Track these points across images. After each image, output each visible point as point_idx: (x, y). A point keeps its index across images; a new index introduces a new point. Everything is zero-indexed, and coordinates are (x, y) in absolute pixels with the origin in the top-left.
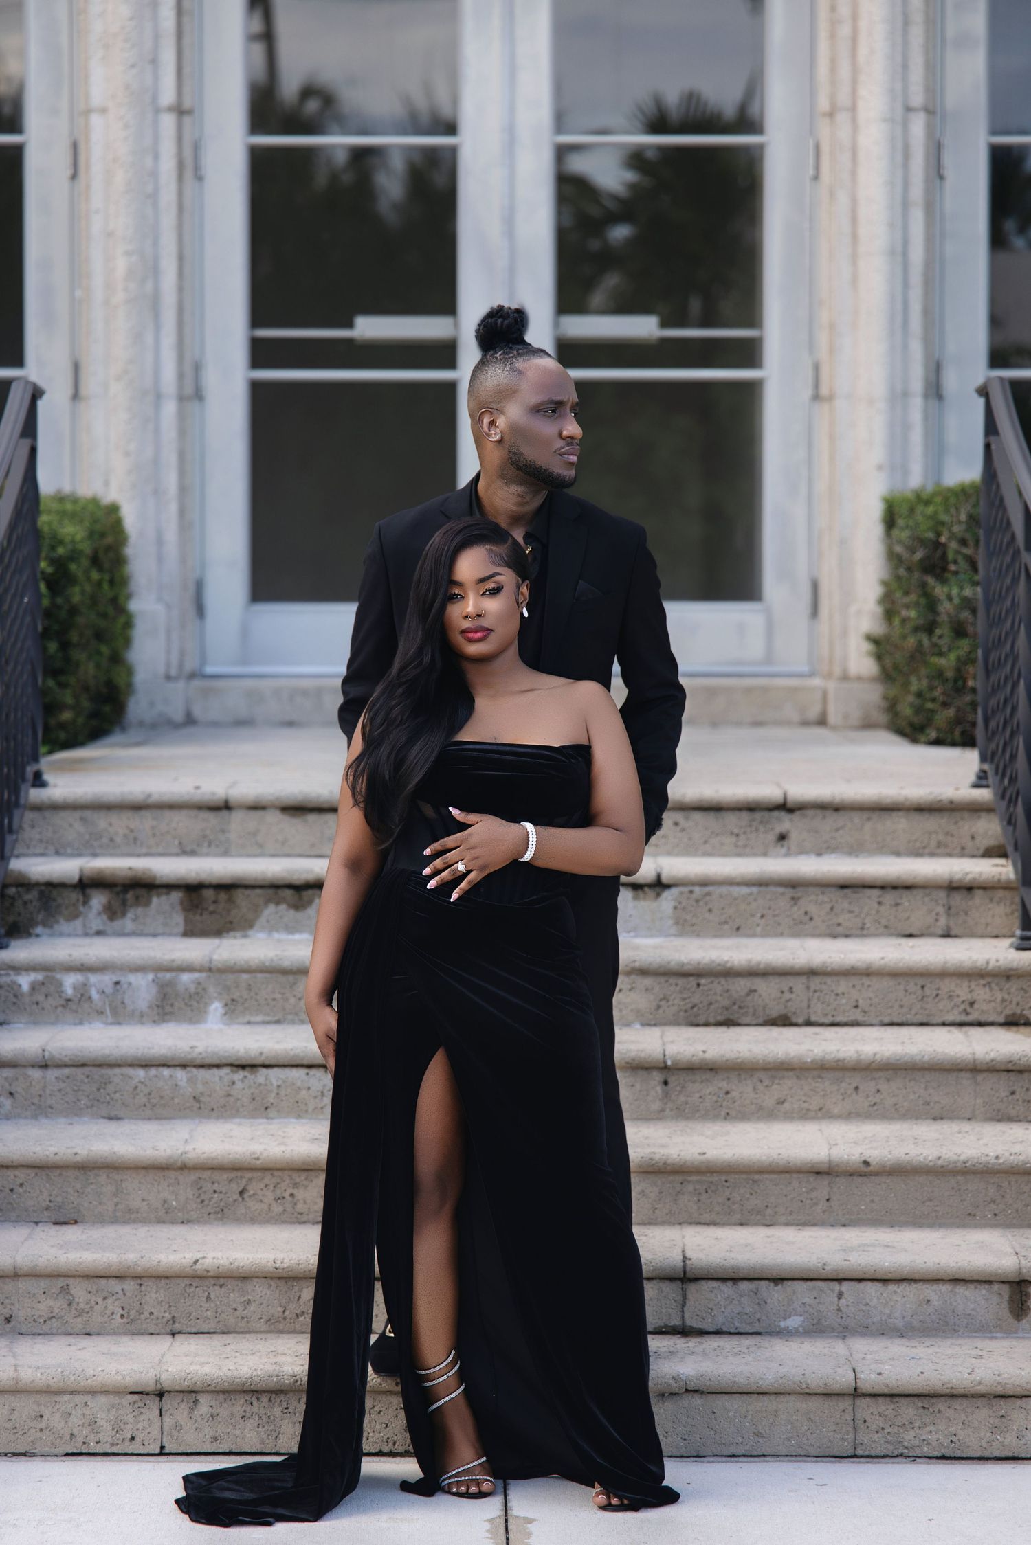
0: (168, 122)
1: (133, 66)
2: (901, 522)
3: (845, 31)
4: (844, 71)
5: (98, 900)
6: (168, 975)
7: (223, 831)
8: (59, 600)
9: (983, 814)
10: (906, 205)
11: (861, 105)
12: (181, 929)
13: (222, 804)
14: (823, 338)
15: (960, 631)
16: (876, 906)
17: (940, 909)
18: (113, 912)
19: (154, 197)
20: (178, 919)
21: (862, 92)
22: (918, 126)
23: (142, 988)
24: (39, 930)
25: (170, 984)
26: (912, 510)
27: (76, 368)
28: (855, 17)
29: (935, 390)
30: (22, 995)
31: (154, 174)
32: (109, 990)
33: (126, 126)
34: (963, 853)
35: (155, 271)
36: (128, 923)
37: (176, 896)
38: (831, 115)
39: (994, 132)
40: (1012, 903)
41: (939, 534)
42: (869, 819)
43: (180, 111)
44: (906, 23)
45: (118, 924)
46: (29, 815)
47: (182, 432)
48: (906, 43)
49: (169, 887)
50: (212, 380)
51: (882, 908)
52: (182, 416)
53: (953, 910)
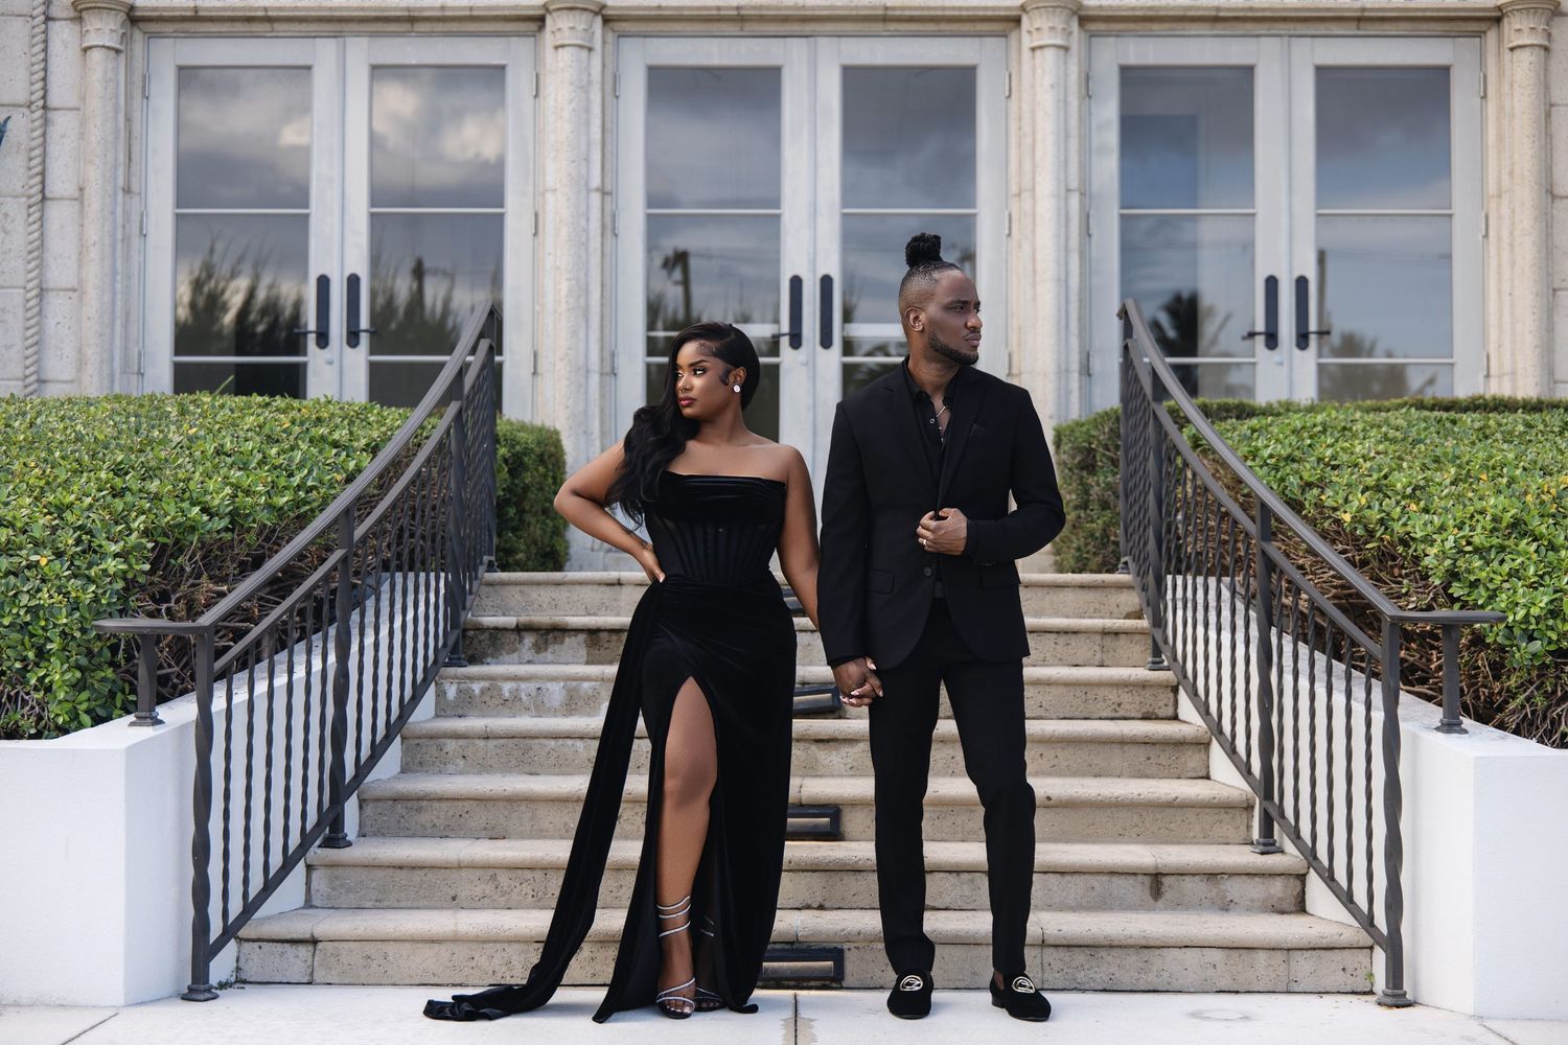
0: (596, 198)
1: (574, 161)
2: (1064, 440)
3: (1028, 140)
4: (1027, 167)
5: (529, 640)
6: (574, 683)
7: (615, 600)
8: (516, 481)
9: (1125, 590)
10: (1067, 250)
11: (1038, 187)
12: (585, 659)
13: (616, 582)
14: (1014, 338)
15: (1105, 506)
16: (1053, 645)
17: (1097, 648)
18: (539, 648)
19: (586, 245)
20: (583, 652)
21: (1039, 179)
22: (1075, 200)
23: (556, 691)
24: (489, 660)
25: (575, 689)
26: (1073, 431)
27: (535, 355)
28: (1034, 133)
29: (1086, 371)
30: (475, 697)
31: (587, 231)
32: (534, 693)
33: (569, 199)
34: (1111, 615)
35: (587, 292)
36: (548, 655)
37: (582, 637)
38: (1019, 195)
39: (1123, 207)
40: (1145, 644)
41: (1090, 444)
42: (1048, 593)
43: (604, 193)
44: (1067, 136)
45: (542, 655)
46: (484, 590)
47: (602, 396)
48: (1066, 149)
49: (577, 631)
50: (622, 362)
51: (1058, 647)
52: (602, 385)
53: (1105, 649)
